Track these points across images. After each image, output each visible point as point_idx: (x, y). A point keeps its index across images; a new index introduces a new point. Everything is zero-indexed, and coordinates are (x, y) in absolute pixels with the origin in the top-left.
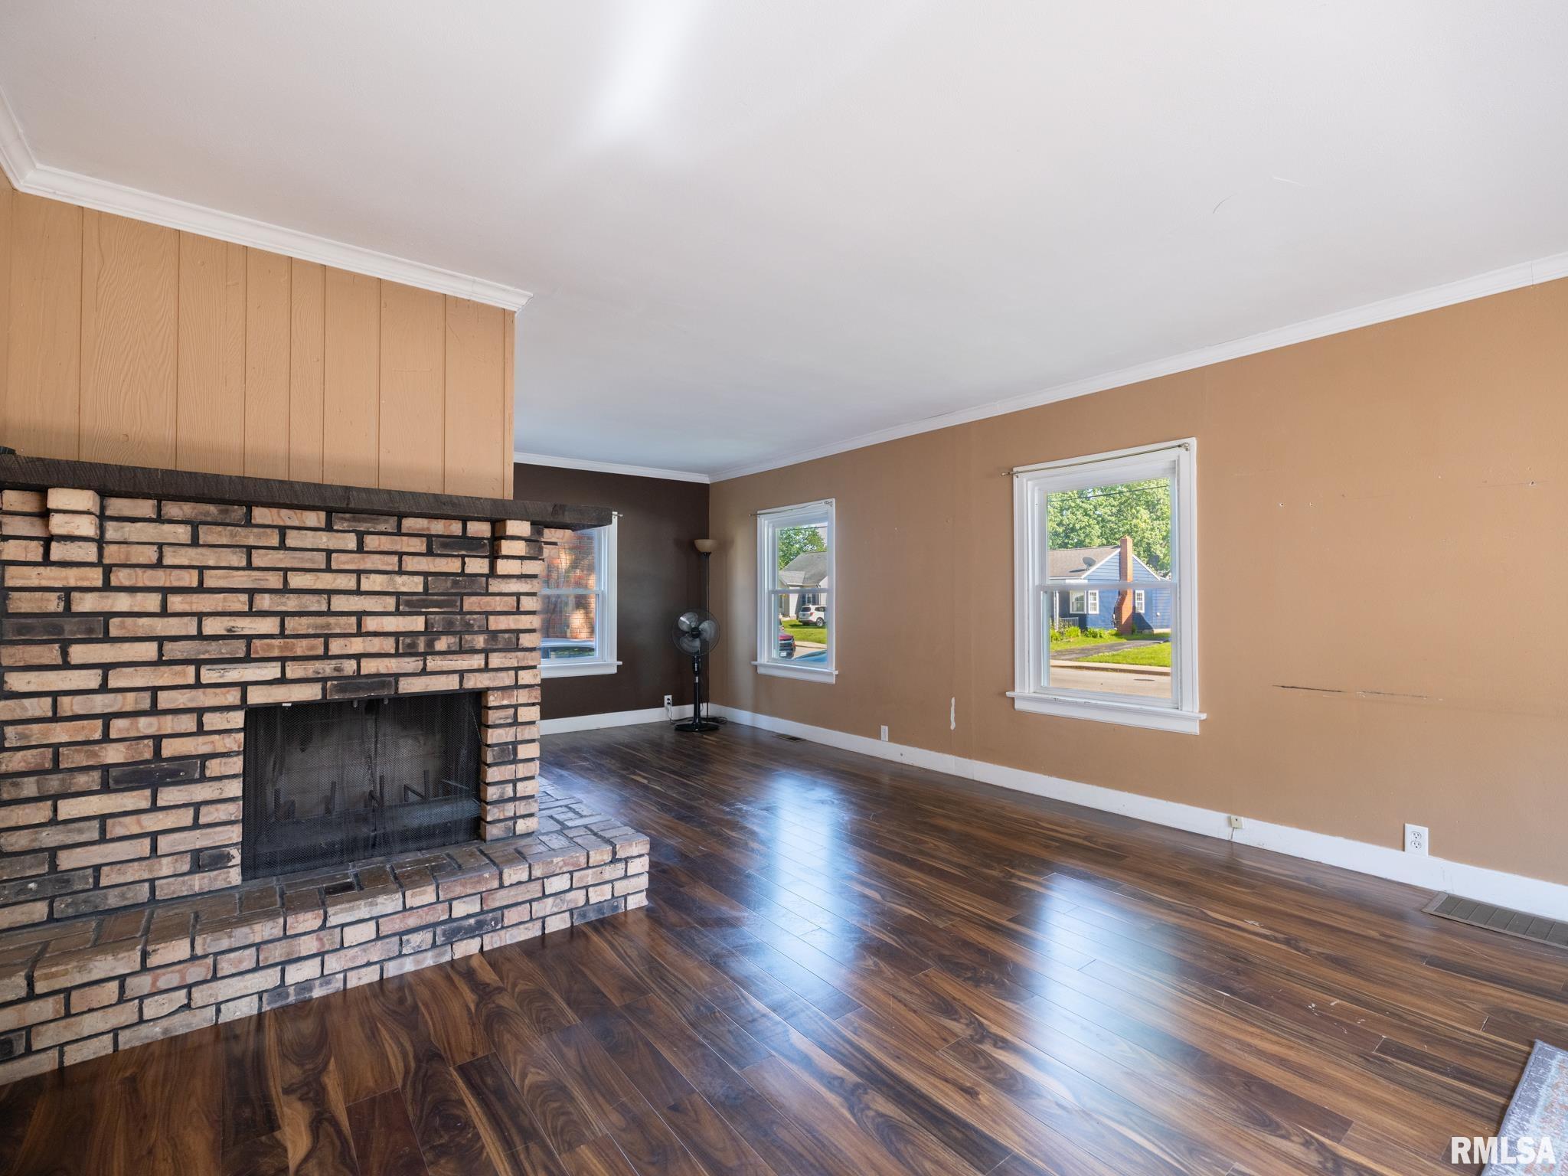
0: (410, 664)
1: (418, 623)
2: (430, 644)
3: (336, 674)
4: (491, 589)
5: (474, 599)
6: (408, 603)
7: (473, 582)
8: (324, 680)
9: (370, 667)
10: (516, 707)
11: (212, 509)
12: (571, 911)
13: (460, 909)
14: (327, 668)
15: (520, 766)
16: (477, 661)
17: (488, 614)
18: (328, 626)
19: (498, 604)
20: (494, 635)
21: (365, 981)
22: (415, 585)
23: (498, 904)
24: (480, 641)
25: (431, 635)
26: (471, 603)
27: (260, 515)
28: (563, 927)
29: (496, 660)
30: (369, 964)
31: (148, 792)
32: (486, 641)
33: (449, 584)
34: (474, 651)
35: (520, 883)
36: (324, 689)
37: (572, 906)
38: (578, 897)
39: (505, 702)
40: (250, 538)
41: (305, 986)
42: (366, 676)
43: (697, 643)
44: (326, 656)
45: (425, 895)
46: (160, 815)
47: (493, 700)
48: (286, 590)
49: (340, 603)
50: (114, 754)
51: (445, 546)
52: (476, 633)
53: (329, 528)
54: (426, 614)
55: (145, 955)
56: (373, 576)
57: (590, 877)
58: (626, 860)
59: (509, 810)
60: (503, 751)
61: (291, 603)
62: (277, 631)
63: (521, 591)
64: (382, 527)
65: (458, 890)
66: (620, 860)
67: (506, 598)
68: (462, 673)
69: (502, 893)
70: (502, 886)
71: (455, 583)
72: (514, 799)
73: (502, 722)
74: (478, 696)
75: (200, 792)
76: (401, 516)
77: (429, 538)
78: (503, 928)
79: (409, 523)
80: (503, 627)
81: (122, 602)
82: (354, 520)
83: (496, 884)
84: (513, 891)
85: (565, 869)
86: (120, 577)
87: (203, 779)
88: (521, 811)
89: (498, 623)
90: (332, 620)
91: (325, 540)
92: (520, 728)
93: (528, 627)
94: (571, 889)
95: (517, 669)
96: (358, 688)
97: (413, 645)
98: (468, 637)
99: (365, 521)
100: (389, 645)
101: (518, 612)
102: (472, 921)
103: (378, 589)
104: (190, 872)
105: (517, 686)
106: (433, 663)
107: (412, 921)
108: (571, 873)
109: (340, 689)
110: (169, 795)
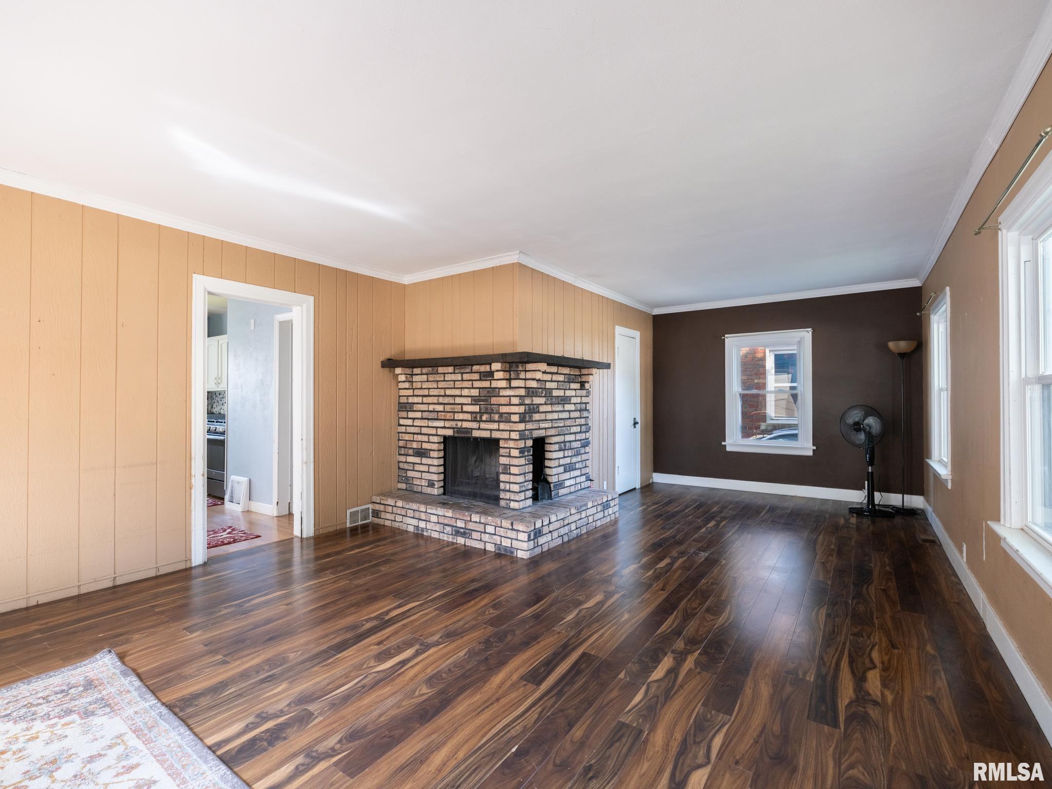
0: (474, 425)
1: (476, 408)
2: (481, 417)
3: (456, 427)
4: (501, 394)
5: (494, 398)
6: (475, 400)
7: (494, 391)
8: (453, 428)
9: (466, 425)
10: (510, 448)
11: (430, 369)
12: (495, 544)
13: (460, 524)
14: (453, 424)
15: (511, 476)
16: (495, 426)
17: (500, 405)
18: (454, 409)
19: (503, 401)
20: (501, 414)
21: (435, 536)
22: (475, 392)
23: (470, 528)
24: (496, 417)
25: (481, 413)
26: (494, 400)
27: (441, 370)
28: (491, 550)
29: (503, 426)
30: (436, 531)
31: (420, 458)
32: (499, 417)
33: (486, 392)
34: (495, 421)
35: (476, 522)
36: (454, 431)
37: (495, 542)
38: (497, 539)
39: (506, 446)
40: (438, 378)
41: (423, 529)
42: (464, 428)
43: (862, 436)
44: (454, 420)
45: (449, 513)
46: (422, 466)
47: (502, 444)
48: (445, 396)
49: (458, 400)
50: (415, 445)
51: (484, 376)
52: (496, 413)
53: (454, 373)
54: (480, 405)
55: (396, 502)
56: (465, 390)
57: (501, 532)
58: (518, 531)
59: (508, 495)
60: (505, 467)
61: (446, 400)
62: (443, 410)
63: (511, 394)
64: (468, 370)
65: (458, 516)
66: (514, 530)
67: (505, 398)
68: (491, 430)
69: (471, 524)
70: (471, 521)
71: (488, 391)
72: (509, 491)
73: (504, 454)
74: (496, 441)
75: (429, 461)
76: (472, 365)
77: (480, 373)
78: (471, 539)
79: (475, 368)
80: (504, 411)
81: (416, 400)
82: (460, 369)
83: (469, 519)
84: (475, 525)
85: (492, 524)
86: (417, 392)
87: (430, 457)
88: (512, 498)
89: (504, 409)
90: (455, 406)
91: (453, 377)
92: (511, 459)
93: (513, 411)
94: (495, 534)
95: (510, 431)
96: (462, 432)
97: (476, 417)
98: (492, 415)
99: (462, 368)
100: (468, 417)
101: (510, 405)
102: (462, 530)
103: (466, 395)
104: (428, 486)
105: (510, 439)
106: (483, 425)
107: (446, 521)
108: (496, 527)
109: (458, 432)
110: (425, 461)
